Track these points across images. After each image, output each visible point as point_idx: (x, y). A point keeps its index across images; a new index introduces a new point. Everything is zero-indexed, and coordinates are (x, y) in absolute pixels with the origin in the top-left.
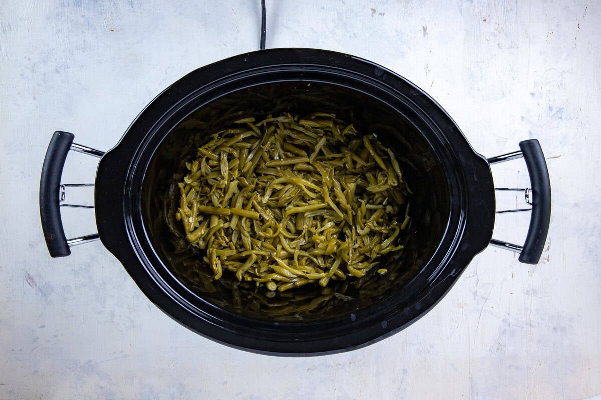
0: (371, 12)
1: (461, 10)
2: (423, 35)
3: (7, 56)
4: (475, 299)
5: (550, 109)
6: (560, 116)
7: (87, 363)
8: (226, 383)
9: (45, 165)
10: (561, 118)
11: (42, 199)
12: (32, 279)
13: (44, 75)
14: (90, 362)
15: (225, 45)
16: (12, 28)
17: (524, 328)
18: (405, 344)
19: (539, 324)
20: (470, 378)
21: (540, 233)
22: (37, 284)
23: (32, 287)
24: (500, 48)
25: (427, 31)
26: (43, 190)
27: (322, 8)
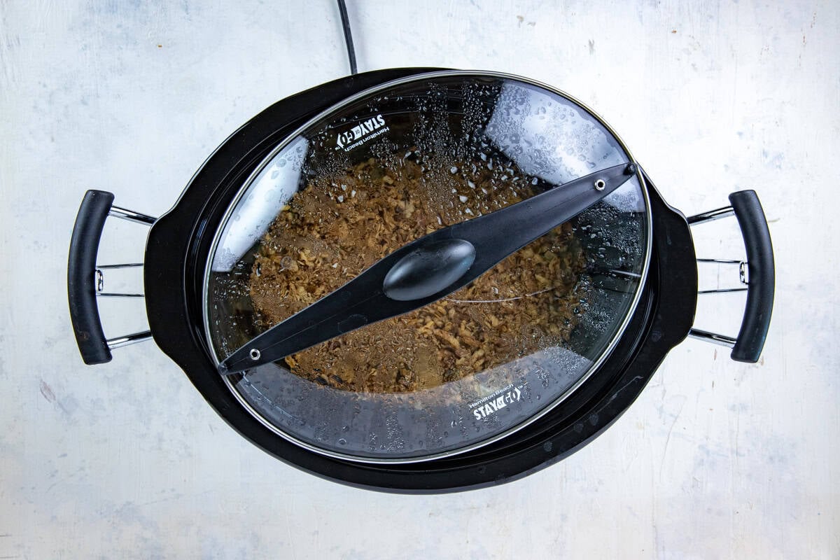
0: (518, 20)
1: (641, 17)
2: (589, 52)
3: (14, 81)
4: (660, 418)
5: (765, 154)
6: (778, 164)
7: (124, 505)
8: (317, 532)
9: (75, 237)
10: (780, 167)
11: (72, 283)
12: (49, 390)
13: (66, 107)
14: (129, 503)
15: (316, 66)
16: (21, 42)
17: (728, 457)
18: (564, 479)
19: (749, 451)
20: (654, 527)
21: (760, 319)
22: (56, 396)
23: (49, 400)
24: (695, 69)
25: (594, 48)
26: (72, 272)
27: (450, 15)
